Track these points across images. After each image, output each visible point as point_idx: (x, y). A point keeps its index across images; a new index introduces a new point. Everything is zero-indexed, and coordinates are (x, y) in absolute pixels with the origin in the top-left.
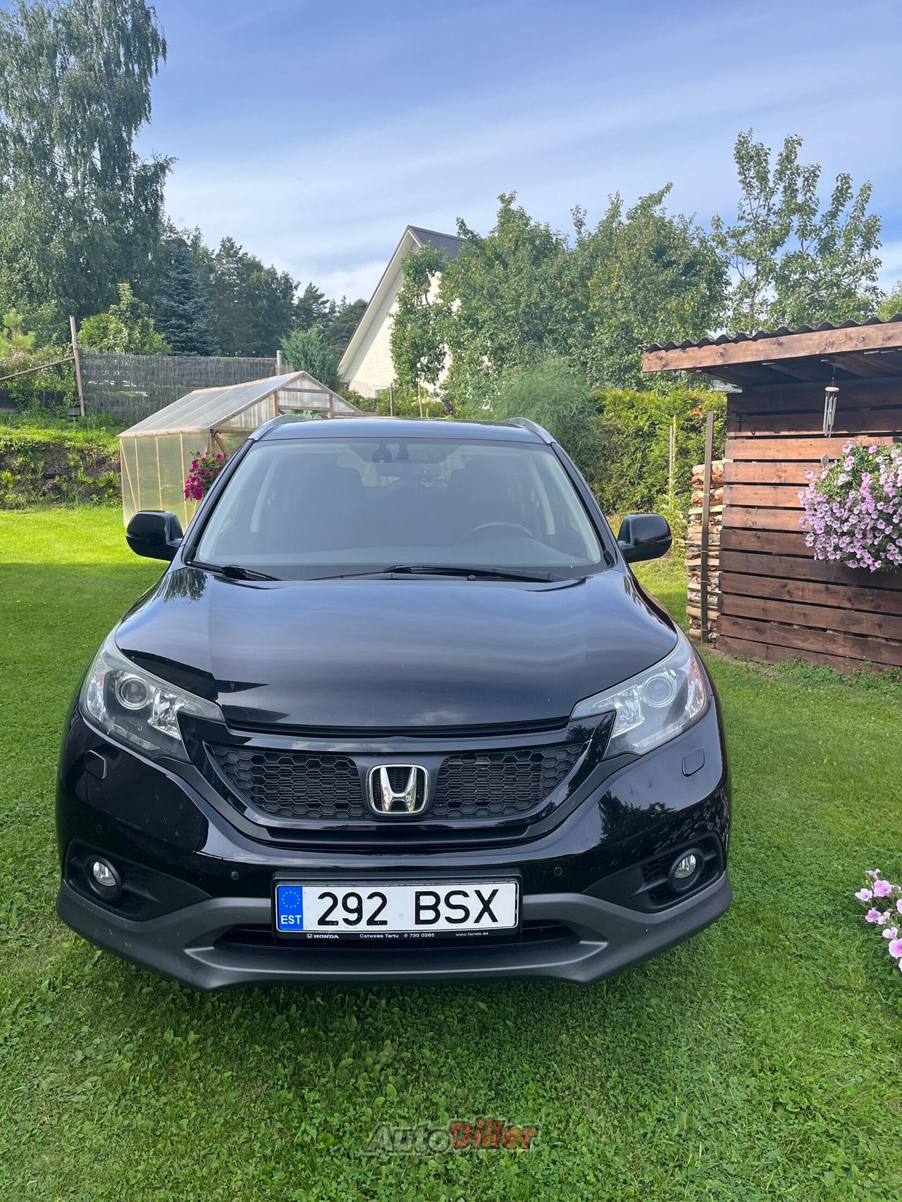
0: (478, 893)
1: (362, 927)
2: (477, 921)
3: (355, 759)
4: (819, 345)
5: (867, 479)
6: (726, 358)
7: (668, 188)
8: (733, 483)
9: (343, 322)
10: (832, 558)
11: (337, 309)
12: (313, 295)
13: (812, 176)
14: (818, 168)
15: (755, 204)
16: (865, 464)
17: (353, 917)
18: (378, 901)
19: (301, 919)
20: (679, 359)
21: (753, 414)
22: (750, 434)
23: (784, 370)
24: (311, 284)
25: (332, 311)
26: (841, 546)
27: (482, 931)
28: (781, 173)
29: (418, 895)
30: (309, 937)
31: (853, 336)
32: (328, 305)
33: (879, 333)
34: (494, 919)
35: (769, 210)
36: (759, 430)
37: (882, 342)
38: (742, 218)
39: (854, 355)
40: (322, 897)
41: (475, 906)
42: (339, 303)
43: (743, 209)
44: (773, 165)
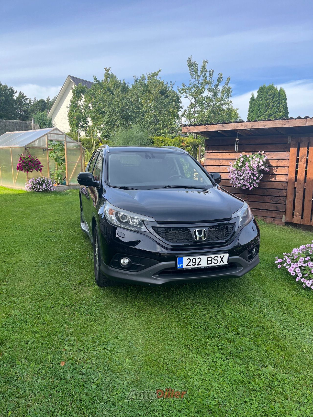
0: (220, 256)
1: (196, 266)
2: (220, 263)
3: (189, 229)
4: (234, 127)
5: (247, 164)
6: (207, 129)
7: (160, 70)
8: (207, 166)
9: (35, 107)
10: (238, 186)
11: (32, 102)
12: (22, 96)
13: (211, 74)
14: (213, 71)
15: (194, 80)
16: (246, 160)
17: (194, 264)
18: (200, 259)
19: (183, 265)
20: (193, 129)
21: (212, 145)
22: (212, 151)
23: (223, 133)
24: (21, 92)
25: (30, 102)
26: (240, 183)
27: (221, 265)
28: (202, 72)
29: (208, 257)
30: (184, 269)
31: (243, 125)
32: (28, 100)
33: (250, 124)
34: (223, 262)
35: (198, 82)
36: (214, 150)
37: (251, 127)
38: (191, 84)
39: (244, 130)
40: (187, 259)
41: (219, 259)
42: (33, 99)
43: (191, 81)
44: (199, 69)
